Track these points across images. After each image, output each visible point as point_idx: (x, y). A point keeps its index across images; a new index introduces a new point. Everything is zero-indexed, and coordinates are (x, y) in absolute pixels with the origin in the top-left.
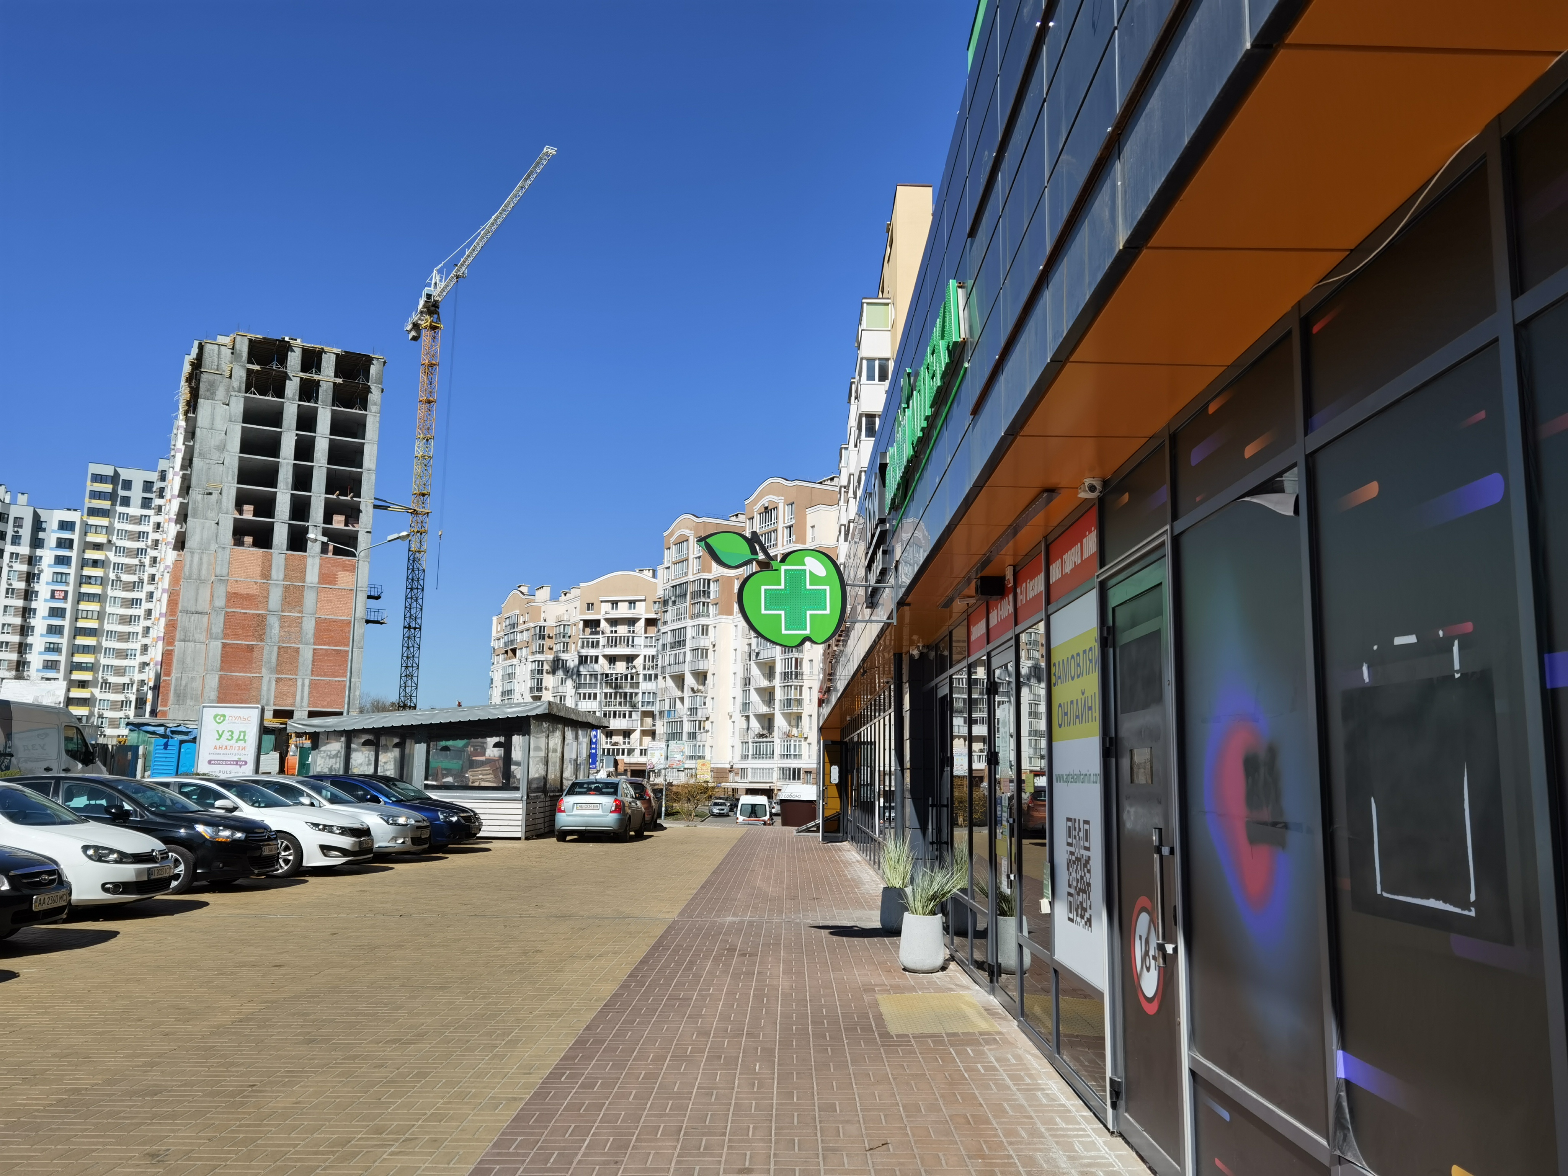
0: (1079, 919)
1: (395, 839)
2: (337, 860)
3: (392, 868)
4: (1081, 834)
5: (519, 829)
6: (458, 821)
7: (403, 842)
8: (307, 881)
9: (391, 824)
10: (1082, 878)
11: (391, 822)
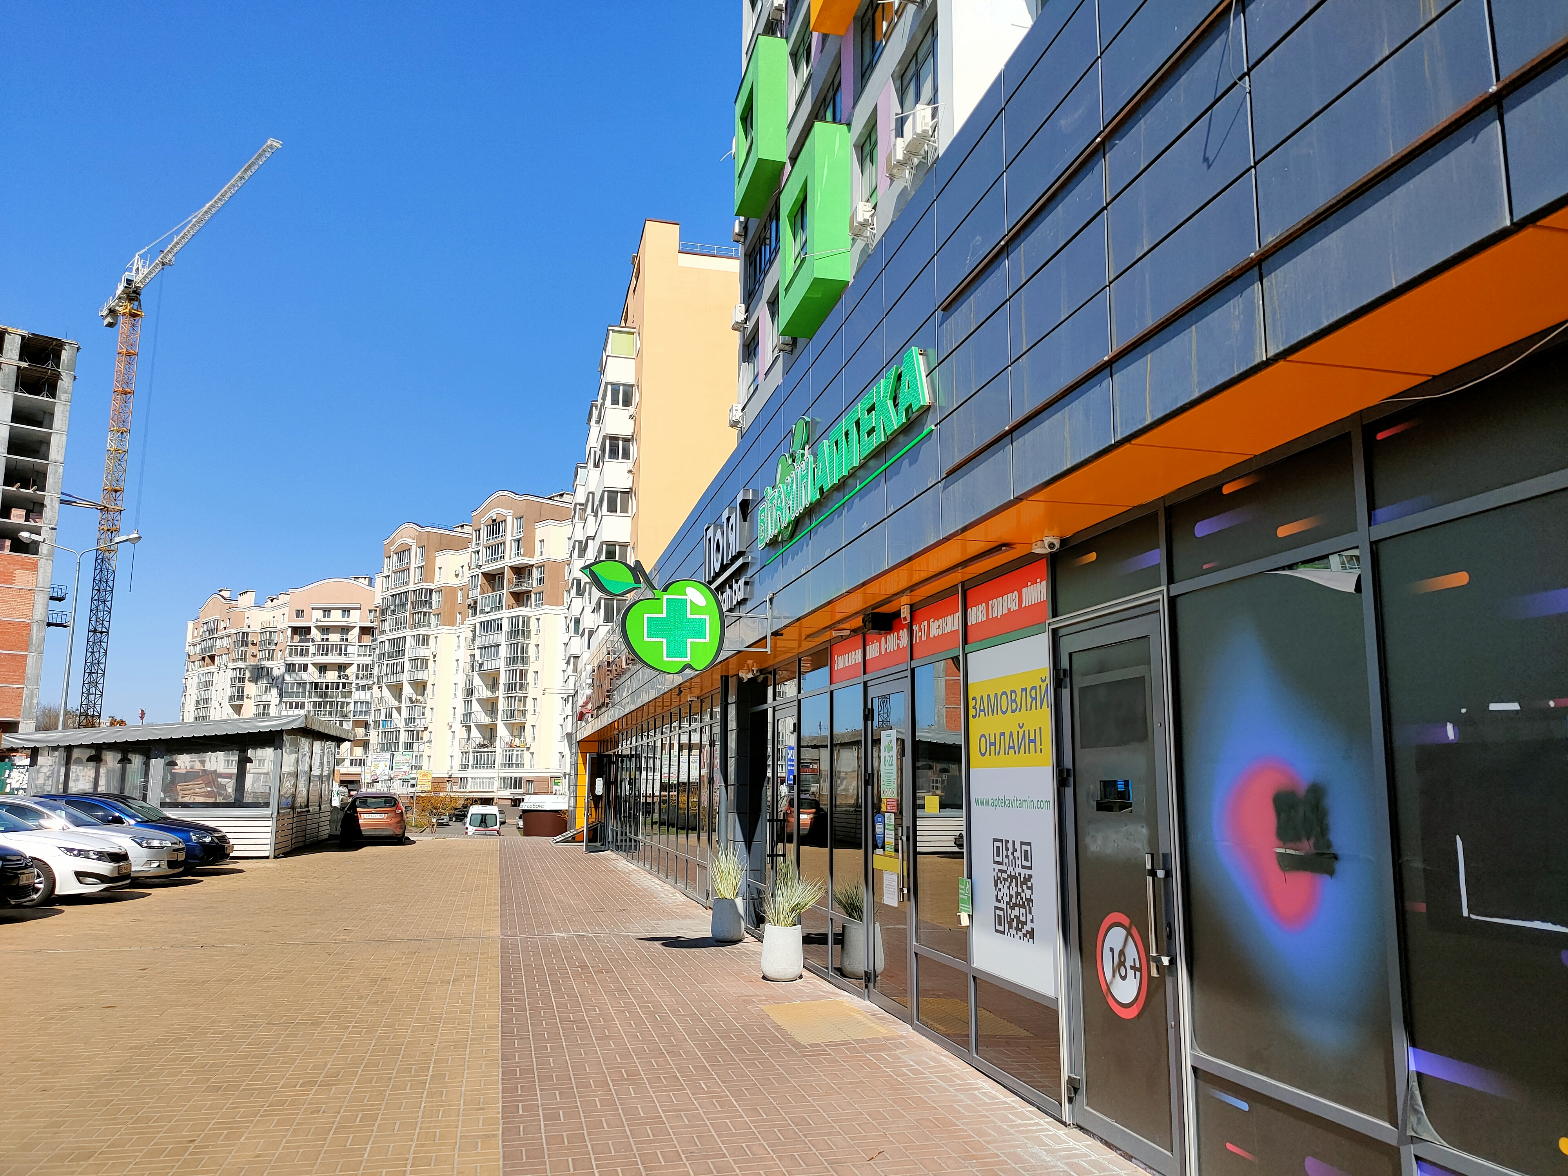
0: (1013, 931)
1: (149, 862)
2: (93, 888)
3: (149, 894)
4: (1017, 854)
5: (268, 847)
6: (212, 841)
7: (159, 866)
8: (62, 911)
9: (146, 847)
10: (1018, 894)
11: (146, 845)
